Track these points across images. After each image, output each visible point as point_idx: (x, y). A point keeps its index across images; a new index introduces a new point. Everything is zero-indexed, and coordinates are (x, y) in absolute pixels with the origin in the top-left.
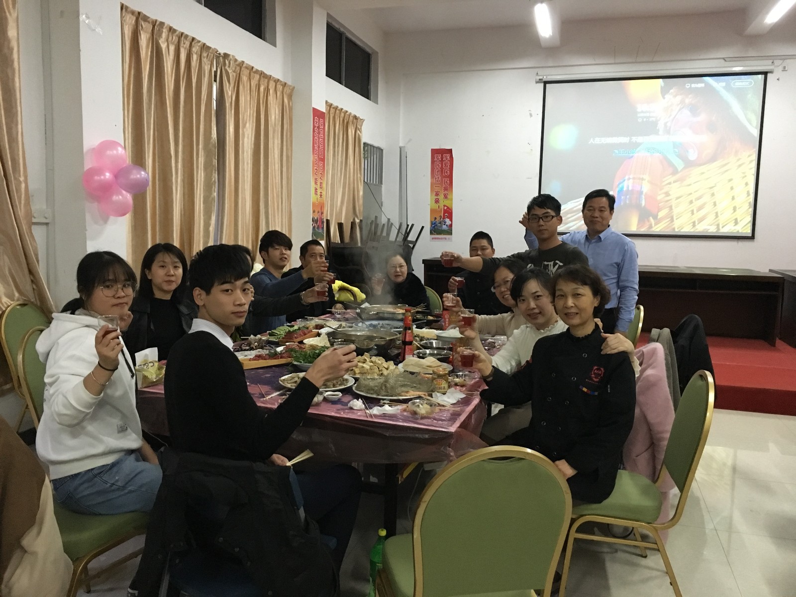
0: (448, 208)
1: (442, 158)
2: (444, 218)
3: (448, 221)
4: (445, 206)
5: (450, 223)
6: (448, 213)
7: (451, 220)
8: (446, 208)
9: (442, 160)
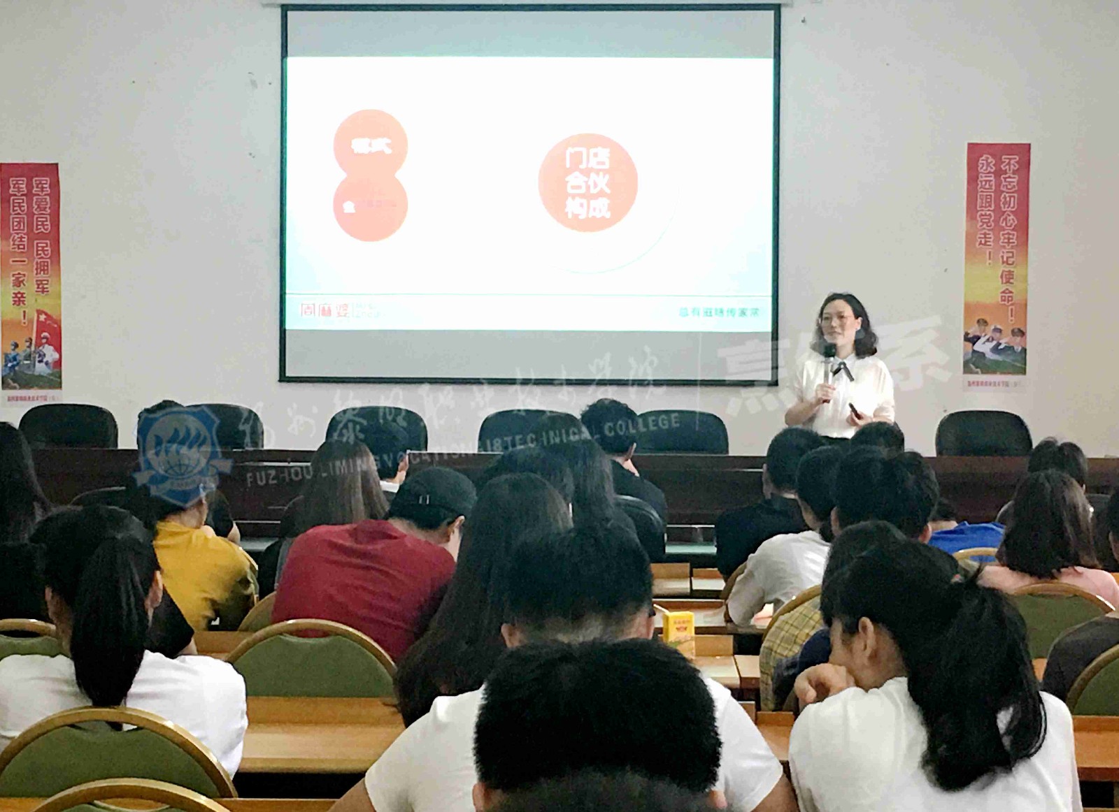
0: (48, 316)
1: (30, 187)
2: (39, 344)
3: (50, 353)
4: (39, 312)
5: (57, 356)
6: (51, 331)
7: (58, 349)
8: (43, 317)
9: (29, 195)
